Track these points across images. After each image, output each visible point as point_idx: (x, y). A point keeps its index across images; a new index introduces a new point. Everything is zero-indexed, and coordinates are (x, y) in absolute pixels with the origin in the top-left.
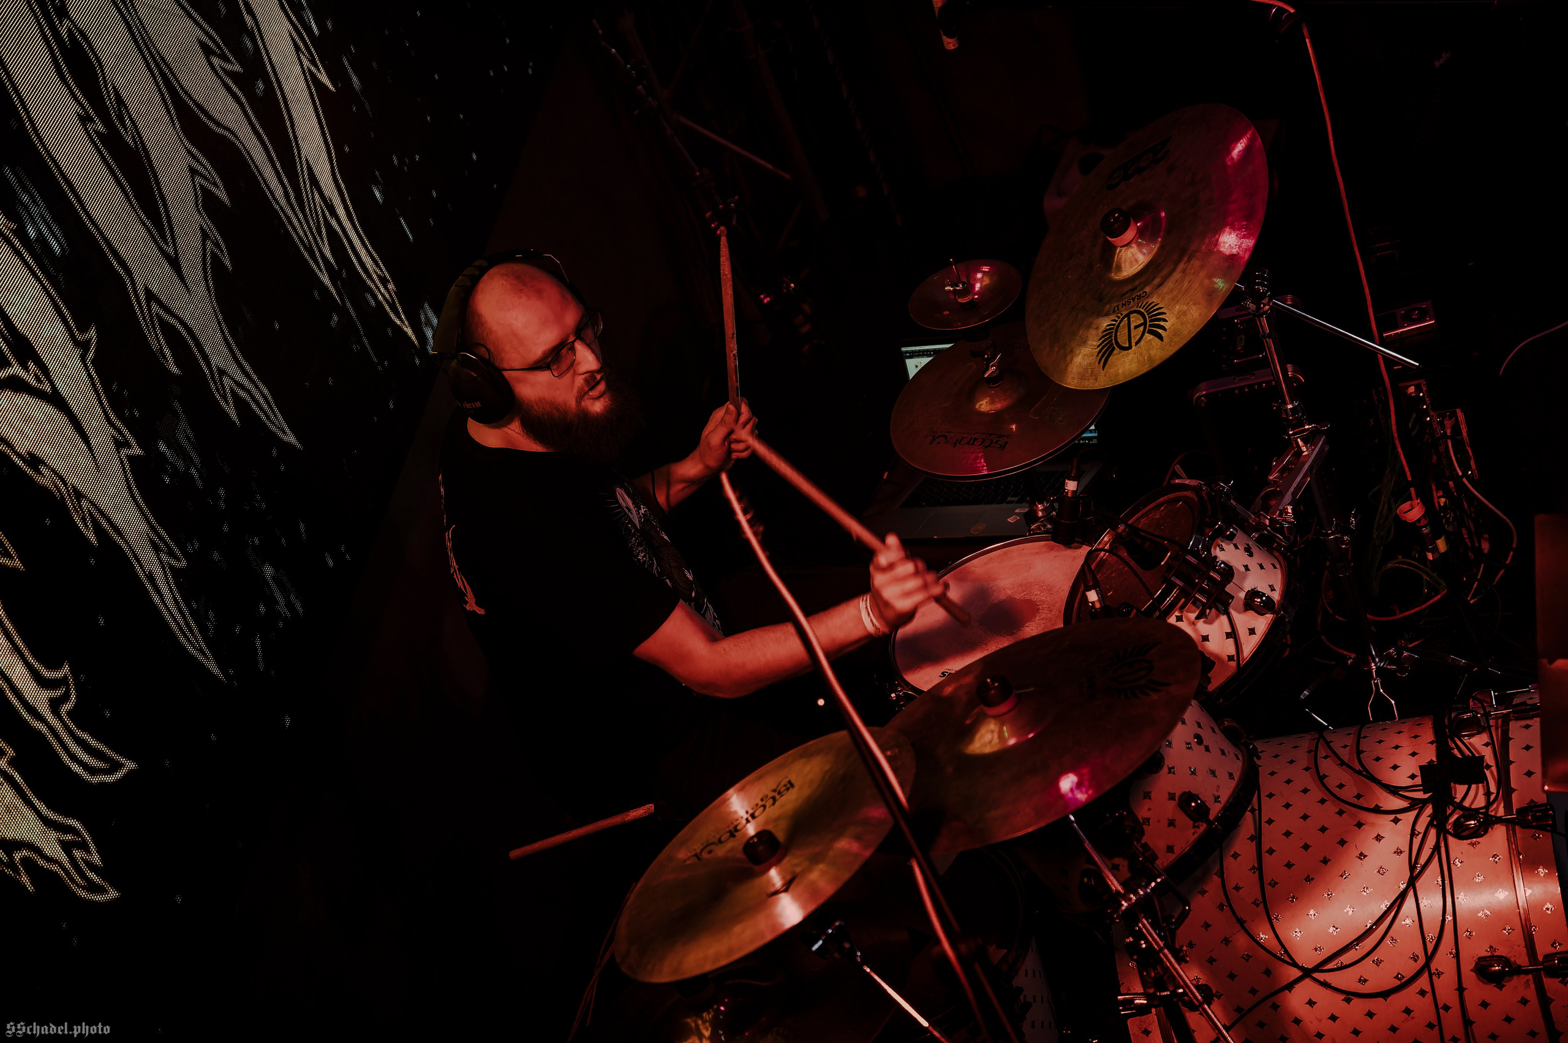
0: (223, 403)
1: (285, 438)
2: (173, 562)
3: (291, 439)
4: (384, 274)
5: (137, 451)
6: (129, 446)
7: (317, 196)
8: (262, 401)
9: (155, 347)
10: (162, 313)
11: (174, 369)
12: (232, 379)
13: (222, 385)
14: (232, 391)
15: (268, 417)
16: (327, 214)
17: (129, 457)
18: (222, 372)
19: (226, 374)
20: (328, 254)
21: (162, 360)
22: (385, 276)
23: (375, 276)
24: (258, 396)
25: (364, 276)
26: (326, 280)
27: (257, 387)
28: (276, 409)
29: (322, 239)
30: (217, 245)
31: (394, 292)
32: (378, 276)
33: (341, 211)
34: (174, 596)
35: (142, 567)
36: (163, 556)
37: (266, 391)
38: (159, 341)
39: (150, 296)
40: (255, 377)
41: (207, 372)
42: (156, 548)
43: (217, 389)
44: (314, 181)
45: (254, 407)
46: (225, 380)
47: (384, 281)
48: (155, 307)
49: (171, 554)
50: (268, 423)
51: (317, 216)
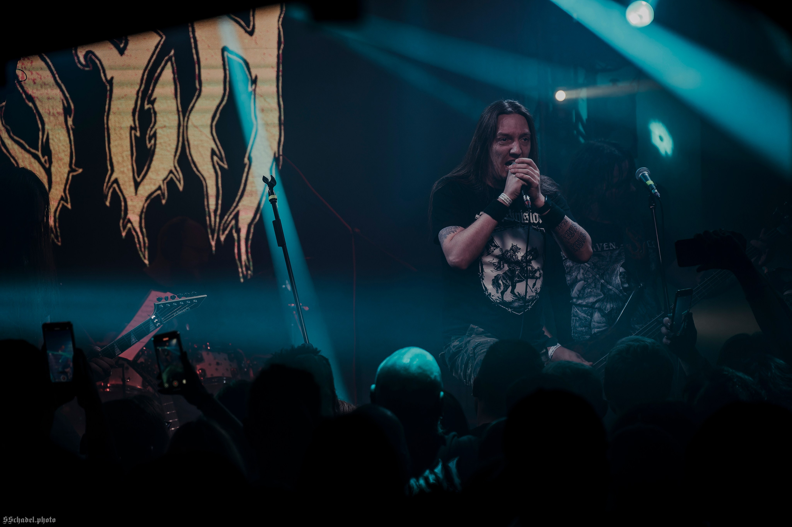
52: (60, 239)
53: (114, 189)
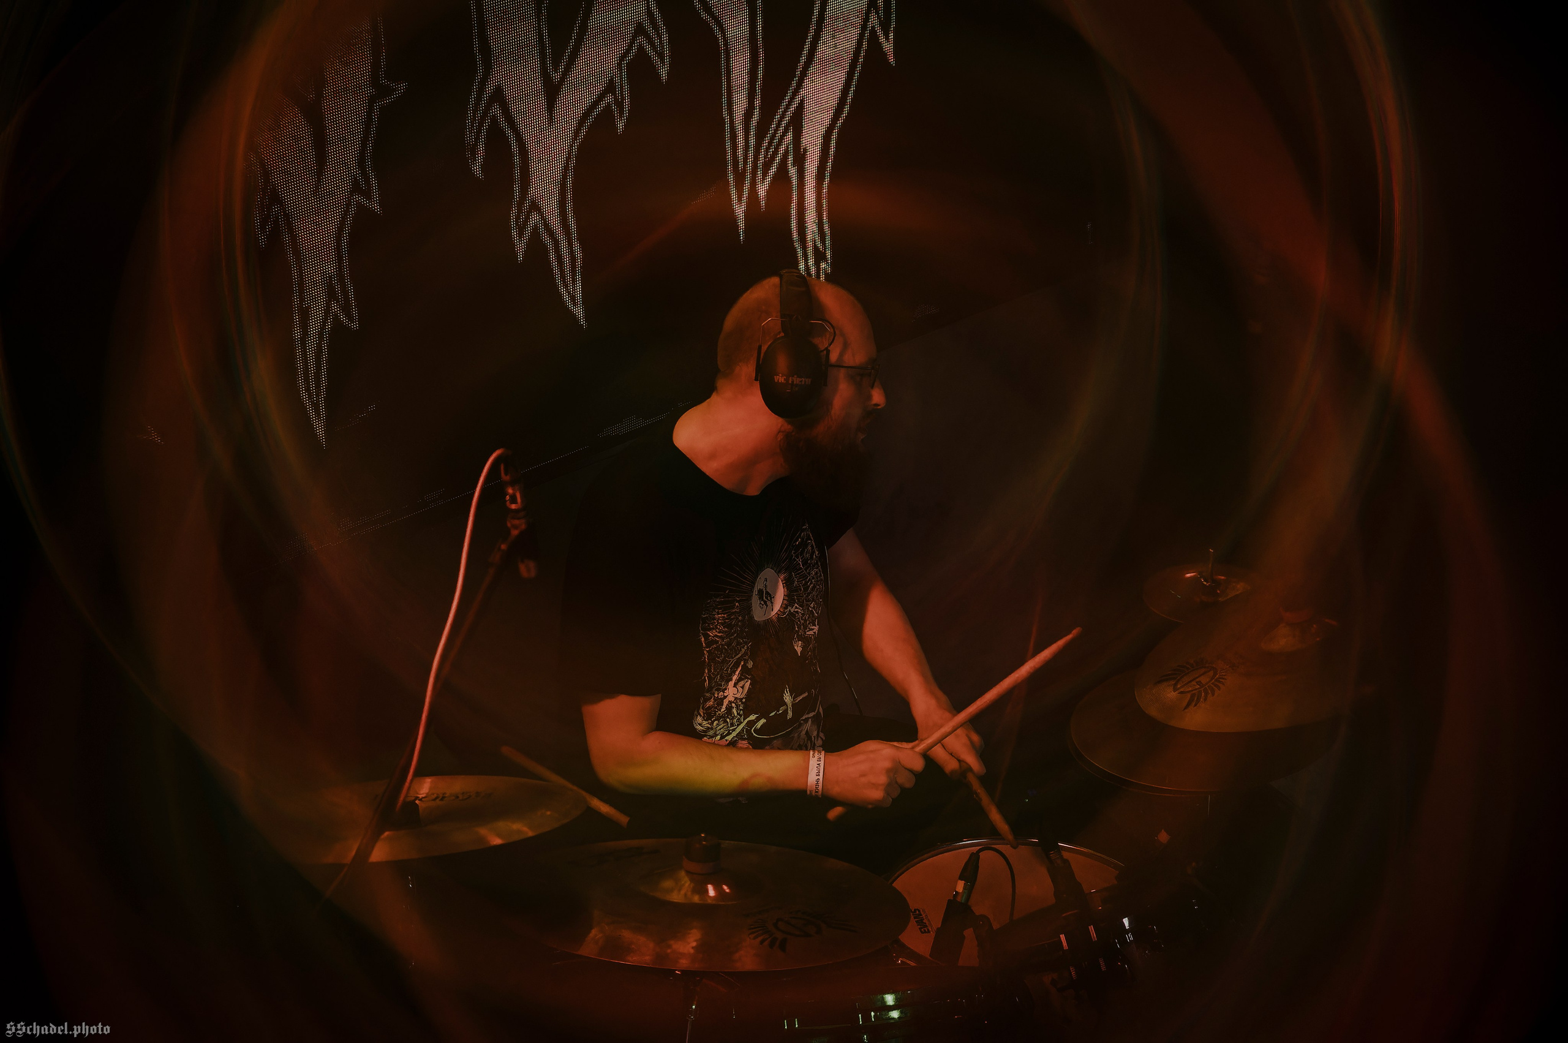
0: (514, 233)
1: (570, 305)
2: (343, 318)
3: (579, 311)
4: (825, 250)
5: (376, 207)
6: (368, 195)
7: (789, 136)
8: (567, 260)
9: (470, 138)
10: (502, 121)
11: (477, 169)
12: (543, 218)
13: (527, 218)
14: (535, 229)
15: (563, 277)
16: (791, 159)
17: (359, 205)
18: (535, 207)
19: (540, 212)
20: (762, 190)
21: (468, 154)
22: (825, 253)
23: (810, 244)
24: (564, 250)
25: (795, 236)
26: (740, 210)
27: (570, 245)
28: (578, 277)
29: (765, 175)
30: (620, 105)
31: (826, 274)
32: (816, 248)
33: (811, 166)
34: (320, 343)
35: (302, 300)
36: (335, 307)
37: (579, 255)
38: (477, 139)
39: (498, 96)
40: (574, 235)
41: (517, 194)
42: (331, 295)
43: (518, 218)
44: (797, 123)
45: (552, 256)
46: (535, 218)
47: (819, 256)
48: (496, 110)
49: (346, 309)
50: (559, 281)
51: (775, 153)
52: (355, 313)
53: (494, 119)
